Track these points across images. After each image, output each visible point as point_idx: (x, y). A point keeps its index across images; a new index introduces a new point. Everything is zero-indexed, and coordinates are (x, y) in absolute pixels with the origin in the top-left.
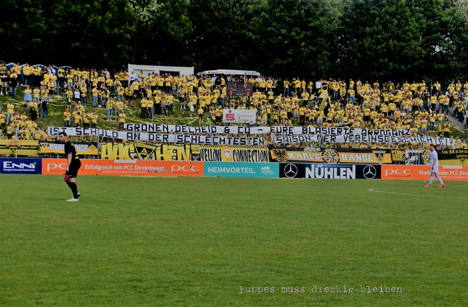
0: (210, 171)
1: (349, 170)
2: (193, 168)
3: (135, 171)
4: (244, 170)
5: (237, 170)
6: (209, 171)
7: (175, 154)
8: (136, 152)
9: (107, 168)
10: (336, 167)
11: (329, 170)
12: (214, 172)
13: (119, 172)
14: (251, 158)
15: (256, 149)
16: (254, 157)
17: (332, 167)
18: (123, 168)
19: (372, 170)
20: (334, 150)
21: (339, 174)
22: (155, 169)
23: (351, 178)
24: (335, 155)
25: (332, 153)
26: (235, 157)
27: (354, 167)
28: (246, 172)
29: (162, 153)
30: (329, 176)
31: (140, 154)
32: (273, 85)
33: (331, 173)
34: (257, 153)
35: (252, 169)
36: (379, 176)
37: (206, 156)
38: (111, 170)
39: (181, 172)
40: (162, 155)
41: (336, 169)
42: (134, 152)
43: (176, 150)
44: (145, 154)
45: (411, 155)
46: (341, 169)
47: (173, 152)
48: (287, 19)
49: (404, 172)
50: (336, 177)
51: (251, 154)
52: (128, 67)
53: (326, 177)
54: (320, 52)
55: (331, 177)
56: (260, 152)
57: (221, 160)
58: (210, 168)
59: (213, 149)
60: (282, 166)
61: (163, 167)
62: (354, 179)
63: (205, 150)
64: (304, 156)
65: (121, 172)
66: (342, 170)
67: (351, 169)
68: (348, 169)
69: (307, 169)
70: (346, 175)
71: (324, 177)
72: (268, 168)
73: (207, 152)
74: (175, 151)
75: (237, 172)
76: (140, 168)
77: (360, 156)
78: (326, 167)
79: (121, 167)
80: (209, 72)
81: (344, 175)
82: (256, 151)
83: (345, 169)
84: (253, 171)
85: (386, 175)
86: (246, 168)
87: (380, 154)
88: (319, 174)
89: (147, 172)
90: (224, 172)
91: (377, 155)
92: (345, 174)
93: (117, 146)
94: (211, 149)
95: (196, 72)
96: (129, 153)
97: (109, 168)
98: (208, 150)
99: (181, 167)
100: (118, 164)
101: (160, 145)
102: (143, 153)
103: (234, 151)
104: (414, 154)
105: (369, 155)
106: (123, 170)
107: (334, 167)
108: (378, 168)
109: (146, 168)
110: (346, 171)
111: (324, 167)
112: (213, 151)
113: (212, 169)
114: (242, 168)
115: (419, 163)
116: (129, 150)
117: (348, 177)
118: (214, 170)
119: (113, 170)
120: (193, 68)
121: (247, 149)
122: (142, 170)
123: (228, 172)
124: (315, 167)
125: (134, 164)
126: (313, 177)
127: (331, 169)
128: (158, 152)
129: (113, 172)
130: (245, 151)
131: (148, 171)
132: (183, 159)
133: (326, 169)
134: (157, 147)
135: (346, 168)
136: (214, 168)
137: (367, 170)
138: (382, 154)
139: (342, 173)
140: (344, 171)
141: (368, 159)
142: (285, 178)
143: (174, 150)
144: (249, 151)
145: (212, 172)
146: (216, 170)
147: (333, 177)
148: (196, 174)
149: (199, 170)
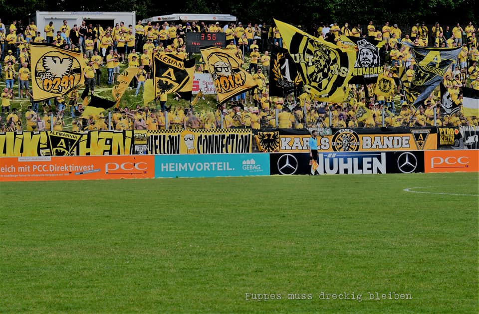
0: (165, 169)
1: (375, 160)
2: (139, 166)
3: (49, 173)
4: (216, 166)
5: (206, 166)
6: (162, 170)
8: (49, 147)
9: (7, 170)
10: (356, 157)
11: (346, 162)
12: (170, 170)
13: (25, 176)
14: (224, 149)
15: (233, 133)
16: (229, 147)
17: (350, 157)
18: (31, 168)
19: (411, 159)
20: (352, 131)
21: (361, 167)
22: (81, 170)
23: (379, 171)
24: (353, 140)
25: (349, 135)
26: (201, 147)
27: (383, 156)
28: (218, 169)
29: (88, 146)
30: (346, 171)
31: (55, 149)
32: (256, 34)
33: (348, 166)
34: (235, 140)
35: (228, 163)
36: (421, 168)
37: (156, 147)
38: (13, 173)
39: (120, 173)
40: (88, 150)
41: (356, 160)
42: (46, 146)
43: (111, 140)
44: (63, 150)
45: (468, 134)
46: (364, 159)
47: (106, 144)
49: (459, 160)
50: (357, 172)
51: (224, 143)
52: (35, 15)
53: (342, 172)
55: (350, 172)
56: (240, 138)
57: (178, 153)
58: (165, 165)
59: (167, 135)
60: (274, 158)
61: (92, 166)
62: (385, 174)
63: (156, 137)
64: (306, 144)
65: (29, 175)
66: (366, 160)
67: (379, 158)
68: (374, 158)
70: (371, 169)
71: (338, 172)
72: (253, 162)
73: (158, 141)
74: (108, 142)
75: (205, 169)
76: (57, 169)
77: (391, 139)
78: (341, 157)
79: (29, 167)
80: (159, 19)
81: (369, 169)
82: (233, 136)
83: (369, 159)
84: (230, 168)
85: (432, 167)
86: (218, 163)
87: (421, 135)
88: (332, 168)
89: (68, 174)
90: (186, 170)
91: (417, 136)
92: (370, 167)
93: (21, 137)
94: (164, 136)
95: (138, 18)
96: (39, 149)
97: (10, 170)
98: (160, 136)
99: (120, 165)
100: (23, 164)
101: (87, 132)
102: (59, 149)
103: (200, 138)
104: (473, 133)
105: (406, 137)
106: (32, 173)
107: (353, 157)
108: (420, 155)
109: (66, 168)
110: (371, 163)
111: (338, 158)
112: (167, 139)
113: (167, 167)
114: (213, 164)
116: (39, 144)
117: (375, 171)
118: (170, 167)
119: (17, 173)
120: (133, 14)
121: (219, 133)
122: (60, 172)
123: (192, 169)
124: (325, 158)
125: (48, 163)
126: (321, 172)
127: (350, 160)
128: (83, 145)
129: (16, 176)
130: (216, 137)
131: (70, 173)
132: (119, 153)
133: (342, 160)
134: (82, 135)
135: (372, 157)
136: (170, 164)
137: (403, 160)
138: (425, 135)
139: (366, 165)
140: (369, 163)
141: (405, 144)
142: (278, 175)
143: (107, 139)
144: (223, 136)
145: (167, 170)
146: (173, 167)
147: (353, 172)
148: (143, 175)
149: (146, 168)
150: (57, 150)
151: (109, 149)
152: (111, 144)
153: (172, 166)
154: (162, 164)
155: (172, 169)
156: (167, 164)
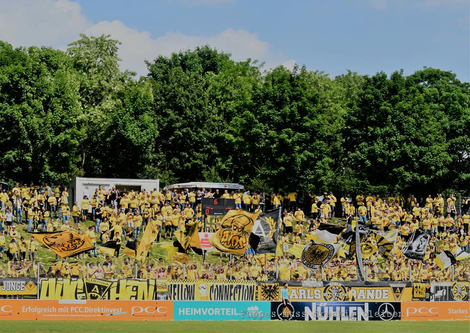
0: (182, 313)
1: (360, 309)
2: (160, 310)
3: (84, 314)
4: (225, 311)
5: (217, 311)
6: (180, 314)
7: (134, 294)
8: (84, 292)
9: (49, 310)
10: (343, 306)
11: (335, 310)
12: (186, 314)
13: (64, 315)
14: (232, 297)
15: (240, 284)
16: (237, 295)
17: (338, 306)
18: (69, 310)
19: (390, 309)
20: (340, 285)
21: (347, 314)
22: (111, 312)
23: (363, 319)
24: (341, 291)
25: (337, 288)
26: (213, 295)
27: (367, 306)
28: (227, 314)
29: (118, 292)
30: (335, 318)
31: (89, 294)
32: (261, 201)
33: (337, 314)
34: (241, 289)
35: (235, 309)
36: (398, 317)
37: (175, 294)
38: (54, 313)
39: (144, 315)
40: (117, 296)
41: (343, 309)
42: (82, 291)
43: (137, 287)
44: (96, 294)
45: (437, 289)
46: (350, 308)
47: (133, 290)
48: (276, 118)
49: (430, 311)
50: (345, 319)
51: (233, 292)
52: (75, 181)
53: (331, 319)
54: (320, 158)
55: (338, 319)
56: (245, 288)
57: (193, 299)
58: (182, 310)
59: (184, 284)
60: (274, 306)
61: (121, 309)
62: (367, 322)
63: (175, 286)
64: (301, 294)
65: (67, 315)
66: (351, 309)
67: (363, 308)
68: (358, 307)
69: (307, 309)
71: (328, 319)
72: (256, 308)
73: (176, 289)
74: (135, 289)
75: (216, 314)
76: (91, 310)
77: (373, 291)
78: (331, 306)
79: (67, 308)
80: (179, 186)
82: (240, 287)
83: (355, 308)
84: (237, 313)
85: (408, 315)
86: (227, 309)
87: (398, 289)
88: (323, 315)
89: (100, 315)
90: (200, 314)
91: (395, 289)
92: (355, 315)
93: (62, 282)
94: (182, 285)
95: (162, 185)
96: (76, 293)
97: (52, 310)
98: (179, 285)
99: (144, 308)
100: (63, 306)
101: (117, 280)
102: (93, 294)
103: (212, 287)
104: (442, 288)
105: (385, 290)
106: (70, 313)
107: (340, 306)
108: (397, 306)
109: (99, 310)
110: (356, 311)
111: (328, 306)
112: (184, 287)
113: (183, 311)
114: (223, 309)
115: (448, 299)
116: (77, 289)
117: (360, 319)
118: (187, 311)
119: (57, 313)
120: (158, 181)
121: (228, 284)
122: (93, 313)
123: (205, 313)
124: (317, 306)
125: (83, 305)
126: (314, 319)
127: (338, 308)
128: (113, 291)
129: (56, 316)
130: (226, 286)
131: (102, 314)
132: (143, 299)
133: (331, 309)
134: (112, 282)
135: (357, 306)
136: (187, 309)
138: (401, 289)
139: (352, 313)
140: (354, 311)
141: (385, 296)
142: (278, 320)
143: (134, 287)
144: (232, 286)
145: (184, 314)
146: (189, 311)
147: (341, 319)
148: (164, 317)
149: (166, 312)
150: (91, 295)
151: (135, 295)
152: (137, 290)
153: (188, 310)
154: (180, 309)
155: (188, 313)
156: (184, 309)
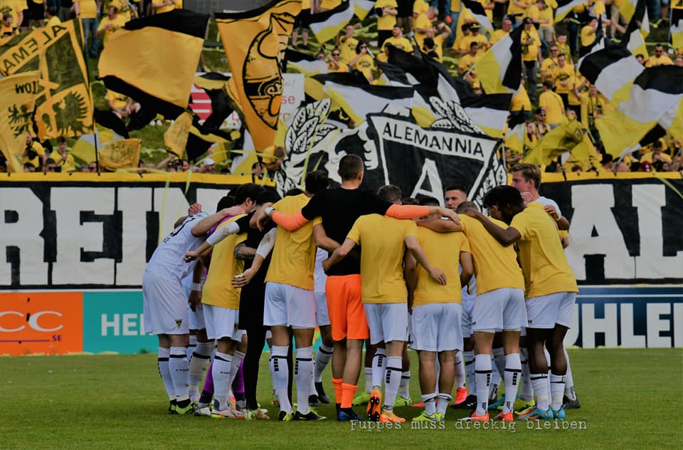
0: (110, 330)
2: (40, 321)
6: (104, 333)
10: (627, 301)
11: (600, 314)
12: (126, 332)
17: (611, 301)
21: (640, 327)
30: (600, 339)
33: (607, 325)
41: (628, 310)
46: (649, 305)
50: (632, 341)
53: (589, 342)
55: (611, 342)
58: (110, 319)
66: (654, 310)
68: (676, 305)
70: (670, 333)
81: (662, 334)
83: (665, 308)
92: (667, 329)
107: (619, 302)
110: (670, 317)
113: (116, 324)
118: (126, 324)
127: (610, 309)
133: (589, 309)
135: (672, 301)
136: (126, 317)
139: (655, 324)
140: (662, 317)
145: (117, 333)
146: (134, 324)
147: (619, 343)
148: (52, 345)
149: (61, 327)
153: (130, 320)
154: (104, 317)
155: (131, 329)
156: (117, 317)
